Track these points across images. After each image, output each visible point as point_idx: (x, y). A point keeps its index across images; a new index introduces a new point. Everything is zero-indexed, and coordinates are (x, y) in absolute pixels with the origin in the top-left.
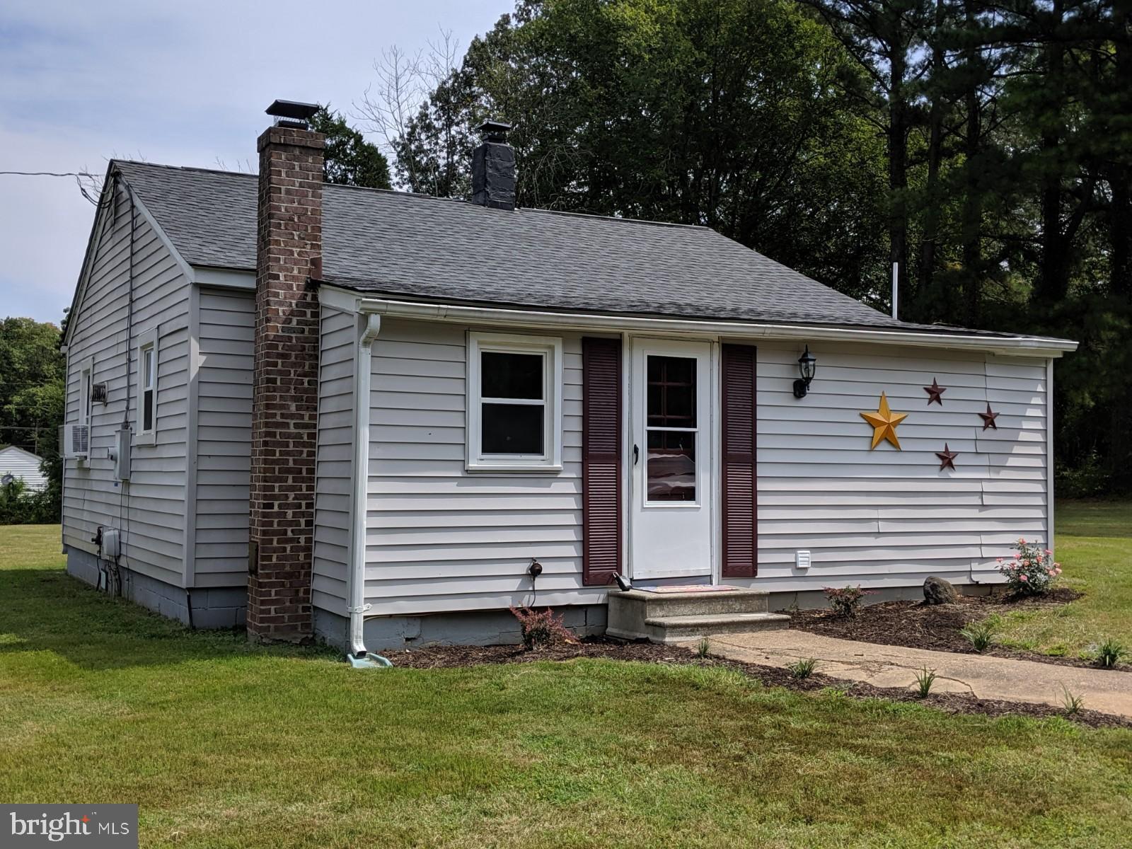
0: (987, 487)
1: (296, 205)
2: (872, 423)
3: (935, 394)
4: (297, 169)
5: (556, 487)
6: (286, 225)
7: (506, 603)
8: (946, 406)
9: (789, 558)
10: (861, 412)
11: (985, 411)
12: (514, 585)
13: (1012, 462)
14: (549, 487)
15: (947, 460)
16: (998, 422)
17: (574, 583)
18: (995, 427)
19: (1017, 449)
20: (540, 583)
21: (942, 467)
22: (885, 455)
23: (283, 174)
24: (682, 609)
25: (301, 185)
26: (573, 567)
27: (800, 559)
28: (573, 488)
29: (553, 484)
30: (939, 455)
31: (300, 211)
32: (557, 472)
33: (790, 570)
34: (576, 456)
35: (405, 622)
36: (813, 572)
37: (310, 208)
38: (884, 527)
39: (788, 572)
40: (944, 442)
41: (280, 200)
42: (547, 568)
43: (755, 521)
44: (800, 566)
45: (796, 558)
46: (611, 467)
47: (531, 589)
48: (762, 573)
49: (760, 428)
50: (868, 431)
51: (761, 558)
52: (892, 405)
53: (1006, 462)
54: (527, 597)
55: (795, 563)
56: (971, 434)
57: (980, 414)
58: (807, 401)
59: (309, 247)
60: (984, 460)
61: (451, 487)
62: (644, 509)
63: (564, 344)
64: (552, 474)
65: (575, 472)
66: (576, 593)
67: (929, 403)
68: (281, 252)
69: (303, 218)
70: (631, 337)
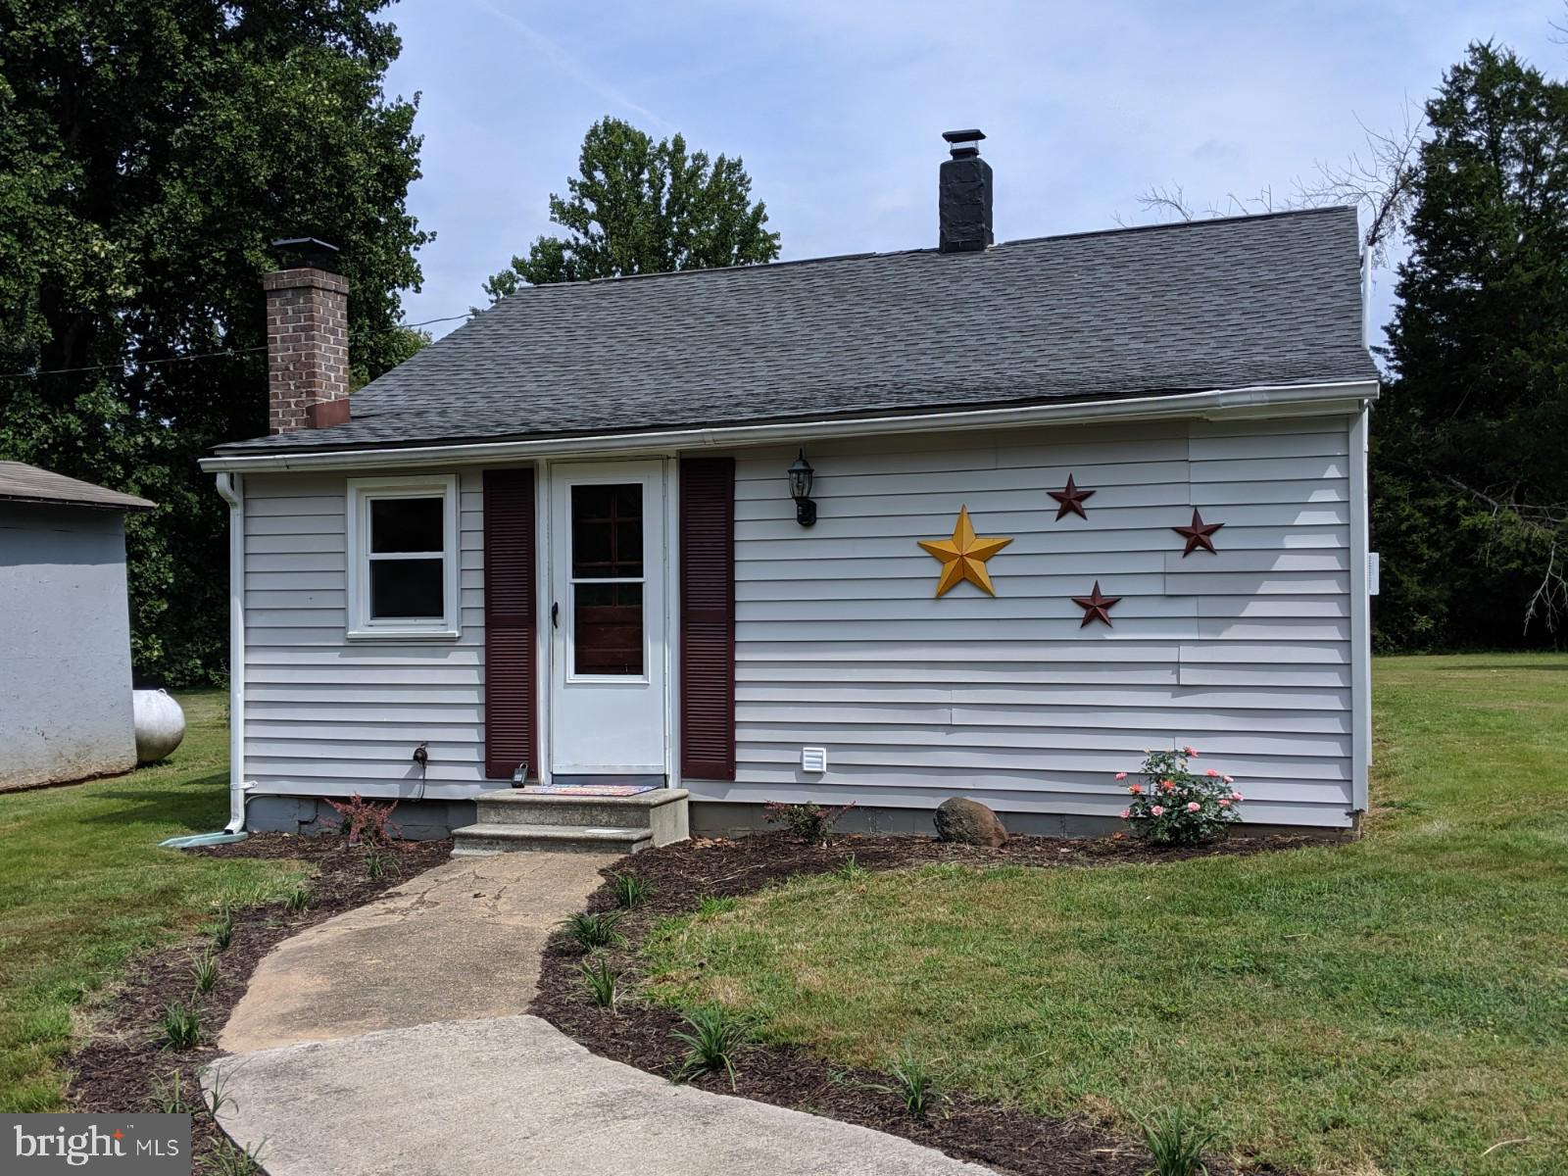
0: (1187, 654)
1: (291, 352)
2: (939, 556)
3: (1070, 502)
4: (290, 313)
5: (455, 658)
6: (283, 375)
7: (393, 792)
8: (1093, 521)
9: (791, 756)
10: (920, 540)
11: (1187, 522)
12: (403, 771)
13: (1254, 609)
14: (446, 657)
15: (1096, 610)
16: (1216, 541)
17: (475, 774)
18: (1210, 549)
19: (1267, 588)
20: (432, 772)
21: (1086, 622)
22: (964, 605)
23: (278, 322)
24: (526, 815)
25: (294, 331)
26: (475, 755)
27: (805, 759)
28: (475, 658)
29: (452, 654)
30: (1079, 602)
31: (294, 358)
32: (453, 639)
33: (793, 773)
34: (478, 619)
35: (295, 803)
36: (831, 778)
37: (303, 353)
38: (959, 717)
39: (790, 777)
40: (1094, 579)
41: (277, 350)
42: (433, 754)
43: (731, 704)
44: (805, 769)
45: (802, 757)
46: (524, 633)
47: (421, 777)
48: (741, 775)
49: (741, 573)
50: (934, 569)
51: (741, 755)
52: (982, 525)
53: (1243, 610)
54: (417, 787)
55: (801, 764)
56: (1156, 564)
57: (1177, 530)
58: (821, 529)
59: (304, 395)
60: (1189, 608)
61: (333, 658)
62: (568, 685)
63: (460, 483)
64: (449, 643)
65: (478, 638)
66: (478, 786)
67: (1059, 518)
68: (279, 405)
69: (298, 365)
70: (551, 463)
